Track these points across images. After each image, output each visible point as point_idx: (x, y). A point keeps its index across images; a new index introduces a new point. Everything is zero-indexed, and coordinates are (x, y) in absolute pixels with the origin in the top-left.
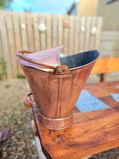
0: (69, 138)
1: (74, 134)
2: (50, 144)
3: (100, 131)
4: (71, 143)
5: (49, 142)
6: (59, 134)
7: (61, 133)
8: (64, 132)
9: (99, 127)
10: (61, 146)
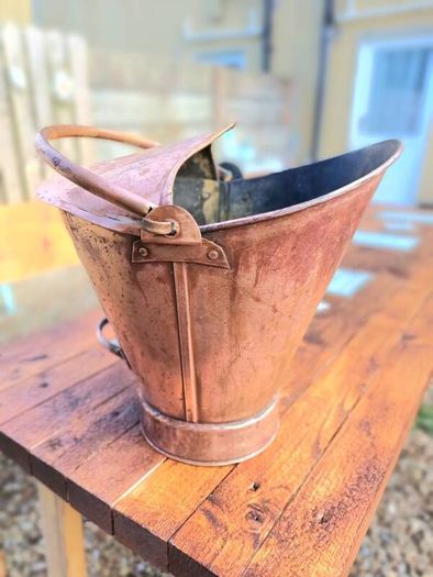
0: (292, 500)
1: (293, 477)
2: (257, 565)
3: (344, 428)
4: (314, 516)
5: (244, 559)
6: (249, 506)
7: (255, 499)
8: (256, 488)
9: (331, 417)
10: (296, 546)
